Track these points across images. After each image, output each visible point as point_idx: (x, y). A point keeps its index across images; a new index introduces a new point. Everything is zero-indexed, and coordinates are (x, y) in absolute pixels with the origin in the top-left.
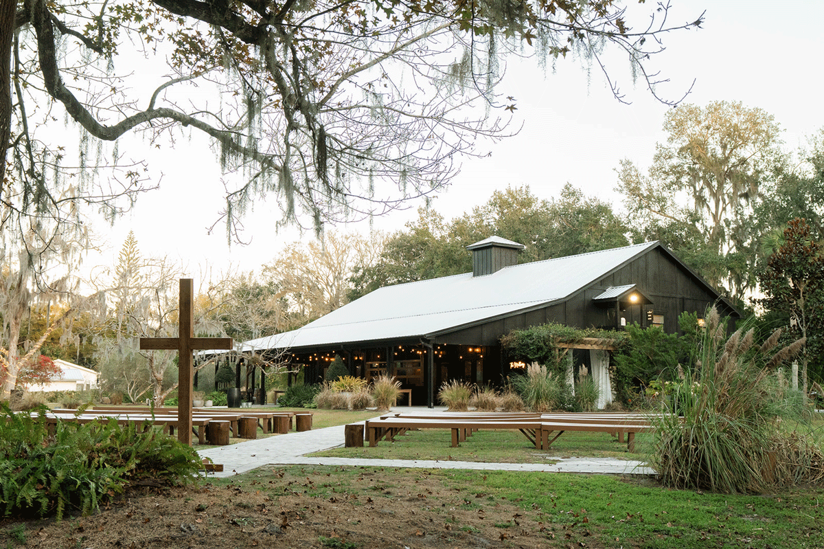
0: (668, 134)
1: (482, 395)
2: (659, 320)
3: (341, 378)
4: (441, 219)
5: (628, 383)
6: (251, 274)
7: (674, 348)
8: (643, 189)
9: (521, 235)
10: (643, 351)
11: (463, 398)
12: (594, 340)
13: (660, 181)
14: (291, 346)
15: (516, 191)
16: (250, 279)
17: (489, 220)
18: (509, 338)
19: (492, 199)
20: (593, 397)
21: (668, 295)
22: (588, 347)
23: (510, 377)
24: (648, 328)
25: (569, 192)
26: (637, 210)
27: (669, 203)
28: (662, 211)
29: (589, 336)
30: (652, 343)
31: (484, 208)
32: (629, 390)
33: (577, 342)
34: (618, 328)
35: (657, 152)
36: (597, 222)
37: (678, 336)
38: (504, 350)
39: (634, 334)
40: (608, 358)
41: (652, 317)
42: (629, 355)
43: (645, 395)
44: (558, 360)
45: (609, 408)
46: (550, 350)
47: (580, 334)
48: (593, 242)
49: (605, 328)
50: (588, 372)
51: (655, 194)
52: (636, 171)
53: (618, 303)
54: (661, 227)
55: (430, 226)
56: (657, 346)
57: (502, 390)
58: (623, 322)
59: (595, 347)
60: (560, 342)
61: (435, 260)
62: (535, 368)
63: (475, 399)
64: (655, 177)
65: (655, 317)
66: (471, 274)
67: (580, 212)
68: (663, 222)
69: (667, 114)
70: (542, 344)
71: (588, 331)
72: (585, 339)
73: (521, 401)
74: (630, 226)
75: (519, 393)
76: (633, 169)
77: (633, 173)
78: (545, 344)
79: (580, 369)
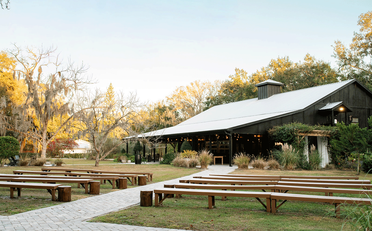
0: (360, 27)
1: (256, 161)
2: (356, 120)
3: (184, 151)
4: (246, 73)
5: (338, 154)
6: (163, 101)
7: (365, 136)
8: (347, 55)
9: (285, 80)
10: (347, 137)
11: (246, 163)
12: (319, 131)
13: (356, 51)
14: (163, 134)
15: (282, 59)
16: (162, 103)
17: (269, 74)
18: (273, 130)
19: (271, 64)
20: (318, 162)
21: (361, 107)
22: (316, 135)
23: (272, 151)
24: (349, 125)
25: (308, 58)
26: (343, 65)
27: (361, 62)
28: (357, 66)
29: (316, 129)
30: (352, 133)
31: (267, 68)
32: (338, 158)
33: (309, 133)
34: (333, 125)
35: (354, 37)
36: (322, 72)
37: (367, 129)
38: (270, 137)
39: (341, 128)
40: (327, 141)
41: (352, 119)
42: (339, 140)
43: (348, 161)
44: (299, 142)
45: (327, 168)
46: (295, 136)
47: (311, 128)
48: (320, 81)
49: (325, 125)
50: (316, 148)
51: (353, 58)
52: (343, 46)
53: (333, 112)
54: (356, 74)
55: (241, 77)
56: (355, 135)
57: (268, 158)
58: (336, 121)
59: (320, 135)
60: (300, 132)
61: (243, 93)
62: (286, 147)
63: (253, 163)
64: (353, 49)
65: (353, 119)
66: (257, 98)
67: (313, 67)
68: (357, 72)
69: (360, 17)
70: (290, 133)
71: (316, 127)
72: (314, 131)
73: (278, 164)
74: (340, 74)
75: (277, 159)
76: (341, 45)
77: (341, 47)
78: (291, 133)
79: (311, 147)
